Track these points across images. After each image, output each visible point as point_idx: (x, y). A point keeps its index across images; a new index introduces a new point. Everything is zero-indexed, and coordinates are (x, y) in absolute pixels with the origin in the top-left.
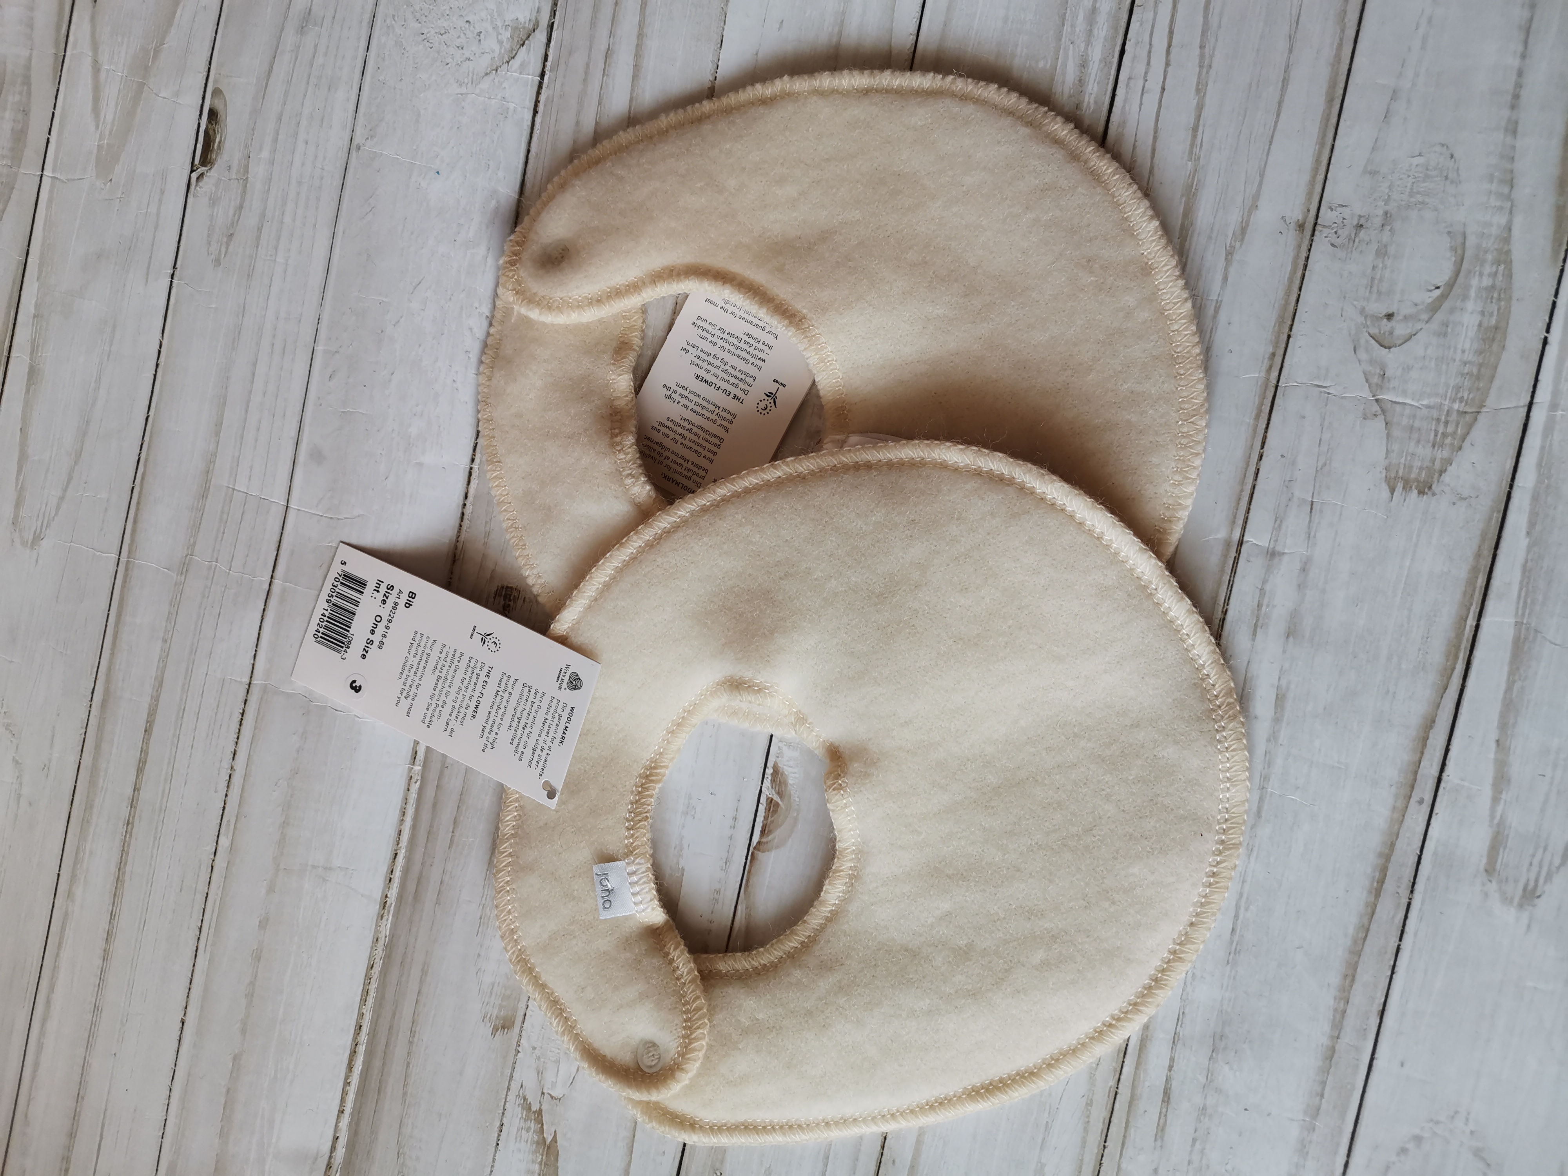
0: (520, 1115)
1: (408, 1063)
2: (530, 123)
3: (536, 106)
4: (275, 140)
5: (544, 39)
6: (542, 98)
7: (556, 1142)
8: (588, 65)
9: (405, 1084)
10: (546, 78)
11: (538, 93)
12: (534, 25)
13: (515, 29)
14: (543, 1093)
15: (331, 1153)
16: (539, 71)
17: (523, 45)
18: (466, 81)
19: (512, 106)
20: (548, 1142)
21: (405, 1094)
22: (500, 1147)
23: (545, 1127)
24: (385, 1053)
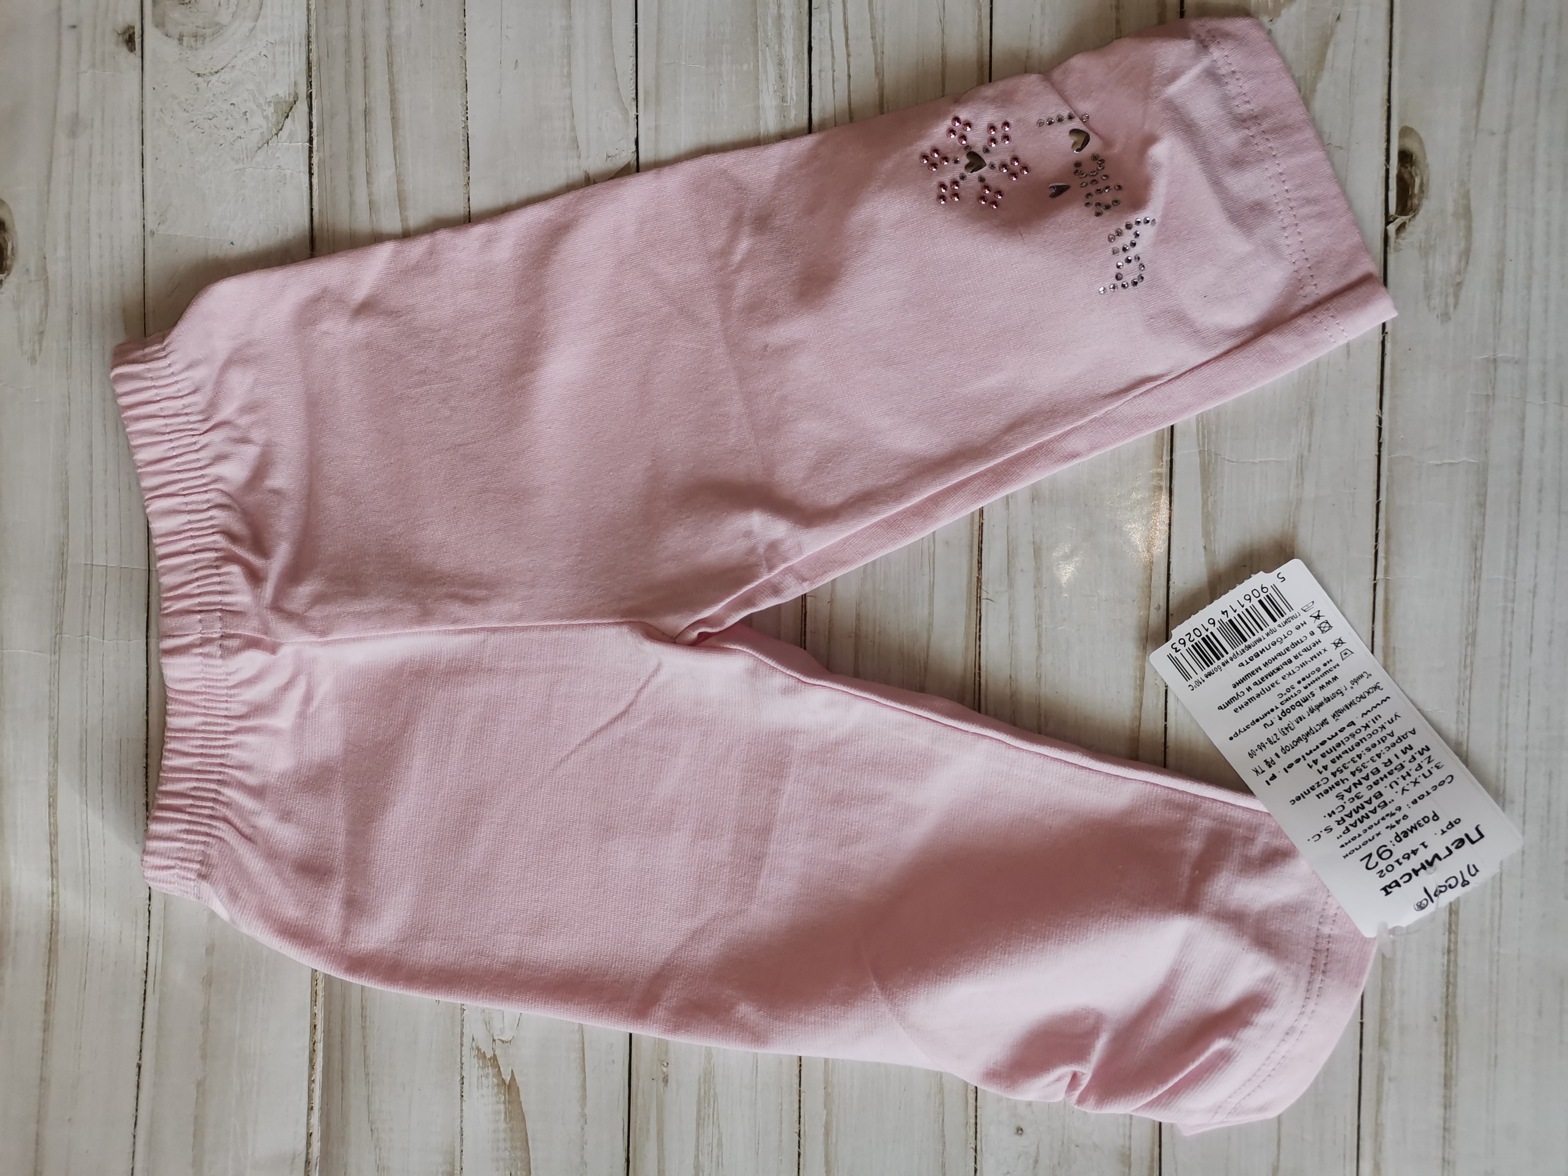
0: (477, 1066)
1: (365, 1047)
2: (307, 185)
3: (310, 169)
4: (69, 238)
5: (306, 109)
6: (315, 161)
7: (515, 1080)
8: (350, 126)
9: (366, 1066)
10: (315, 142)
11: (310, 157)
12: (294, 98)
13: (277, 104)
14: (494, 1040)
15: (307, 1150)
16: (307, 137)
17: (287, 117)
18: (242, 157)
19: (288, 172)
20: (507, 1082)
21: (367, 1075)
22: (464, 1098)
23: (501, 1069)
24: (342, 1043)
